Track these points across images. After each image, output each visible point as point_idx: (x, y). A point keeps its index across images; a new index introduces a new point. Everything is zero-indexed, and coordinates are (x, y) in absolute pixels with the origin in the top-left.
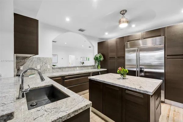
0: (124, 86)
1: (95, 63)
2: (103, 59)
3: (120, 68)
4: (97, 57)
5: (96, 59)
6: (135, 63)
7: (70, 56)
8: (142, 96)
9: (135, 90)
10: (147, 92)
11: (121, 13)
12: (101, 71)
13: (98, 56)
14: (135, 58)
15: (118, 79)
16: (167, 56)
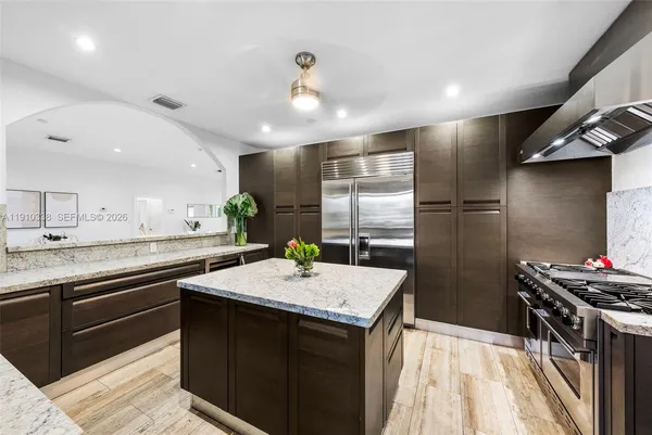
0: (294, 305)
1: (229, 226)
2: (256, 212)
3: (293, 241)
4: (236, 206)
5: (232, 211)
6: (346, 223)
7: (139, 199)
8: (344, 333)
9: (325, 317)
10: (358, 319)
11: (299, 60)
12: (245, 253)
13: (239, 202)
14: (348, 209)
15: (288, 278)
16: (421, 203)
